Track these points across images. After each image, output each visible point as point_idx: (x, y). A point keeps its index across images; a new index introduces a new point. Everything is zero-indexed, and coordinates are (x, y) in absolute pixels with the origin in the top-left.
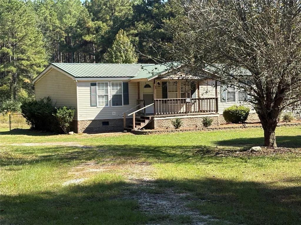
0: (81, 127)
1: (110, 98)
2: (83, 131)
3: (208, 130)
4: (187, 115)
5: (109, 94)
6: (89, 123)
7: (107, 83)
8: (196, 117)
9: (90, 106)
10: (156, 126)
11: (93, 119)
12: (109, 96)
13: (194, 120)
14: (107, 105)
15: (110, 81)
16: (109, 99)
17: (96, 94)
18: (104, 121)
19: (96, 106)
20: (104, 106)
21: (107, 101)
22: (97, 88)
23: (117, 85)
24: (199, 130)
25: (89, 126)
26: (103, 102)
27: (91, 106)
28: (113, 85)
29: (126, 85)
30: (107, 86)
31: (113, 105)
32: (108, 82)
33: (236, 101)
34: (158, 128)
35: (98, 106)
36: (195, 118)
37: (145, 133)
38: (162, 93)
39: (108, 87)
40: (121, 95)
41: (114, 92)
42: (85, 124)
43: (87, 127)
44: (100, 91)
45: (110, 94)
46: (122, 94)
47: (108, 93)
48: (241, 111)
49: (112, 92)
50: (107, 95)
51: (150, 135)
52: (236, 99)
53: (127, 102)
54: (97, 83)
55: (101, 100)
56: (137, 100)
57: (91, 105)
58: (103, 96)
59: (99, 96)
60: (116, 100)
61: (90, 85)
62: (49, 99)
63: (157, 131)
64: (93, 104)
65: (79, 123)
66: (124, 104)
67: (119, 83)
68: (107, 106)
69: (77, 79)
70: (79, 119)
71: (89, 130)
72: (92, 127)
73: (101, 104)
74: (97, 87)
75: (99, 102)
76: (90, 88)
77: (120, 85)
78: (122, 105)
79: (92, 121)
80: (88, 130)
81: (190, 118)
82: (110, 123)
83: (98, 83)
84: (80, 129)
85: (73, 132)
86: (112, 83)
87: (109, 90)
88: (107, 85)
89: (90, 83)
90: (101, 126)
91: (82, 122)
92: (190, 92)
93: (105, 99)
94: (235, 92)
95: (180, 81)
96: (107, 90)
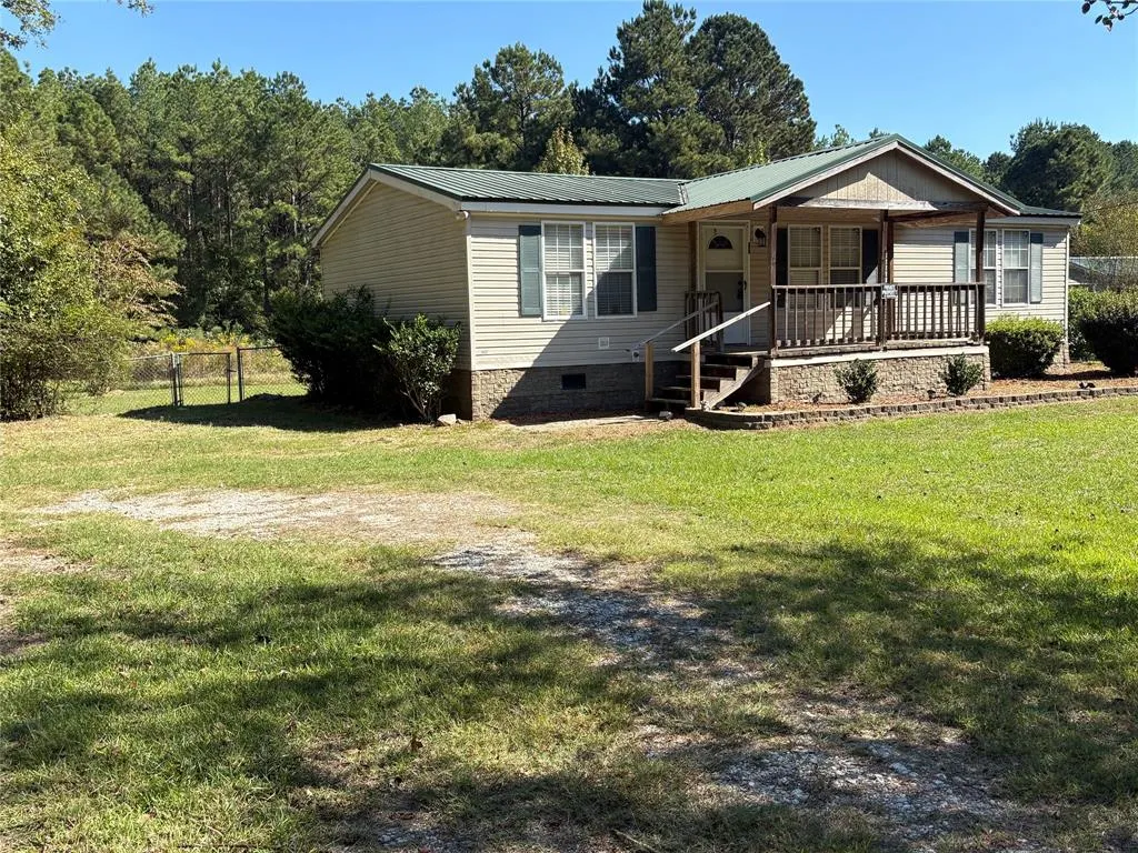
0: (485, 395)
1: (590, 284)
2: (490, 412)
4: (885, 349)
5: (586, 270)
6: (514, 379)
7: (581, 226)
8: (915, 358)
9: (517, 314)
10: (776, 390)
11: (529, 365)
12: (587, 277)
13: (908, 366)
14: (579, 311)
15: (589, 221)
16: (587, 291)
17: (541, 270)
18: (567, 372)
19: (540, 315)
20: (568, 317)
21: (581, 296)
22: (543, 243)
23: (614, 236)
24: (947, 409)
25: (513, 390)
26: (563, 301)
27: (521, 316)
28: (601, 236)
29: (646, 237)
30: (578, 238)
31: (599, 314)
32: (584, 223)
33: (998, 302)
34: (783, 398)
35: (546, 317)
36: (910, 361)
37: (750, 424)
39: (584, 241)
40: (631, 273)
41: (605, 267)
42: (500, 386)
43: (506, 395)
44: (554, 257)
45: (591, 270)
46: (634, 271)
47: (582, 267)
49: (598, 260)
50: (580, 275)
51: (772, 429)
52: (998, 296)
53: (649, 303)
54: (543, 228)
55: (558, 291)
56: (687, 296)
57: (520, 310)
58: (563, 278)
59: (552, 278)
60: (612, 294)
61: (517, 232)
62: (364, 295)
64: (527, 310)
65: (476, 380)
66: (639, 310)
67: (623, 227)
68: (579, 317)
69: (466, 206)
70: (476, 364)
71: (518, 408)
72: (526, 394)
73: (559, 308)
74: (543, 238)
75: (551, 300)
76: (518, 244)
77: (627, 235)
78: (631, 313)
79: (523, 373)
80: (510, 405)
81: (896, 359)
82: (589, 382)
83: (546, 226)
84: (479, 403)
85: (454, 416)
86: (597, 226)
87: (586, 256)
88: (578, 234)
89: (516, 226)
90: (559, 391)
91: (488, 377)
92: (860, 268)
93: (570, 287)
94: (994, 270)
95: (830, 226)
96: (579, 255)
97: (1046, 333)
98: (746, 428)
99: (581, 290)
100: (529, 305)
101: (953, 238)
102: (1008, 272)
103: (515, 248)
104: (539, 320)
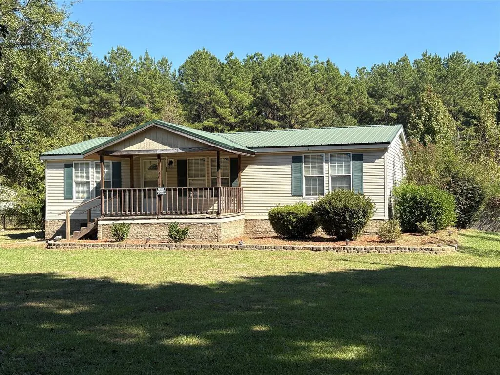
0: (50, 230)
1: (93, 186)
2: (53, 234)
3: (160, 247)
5: (91, 180)
6: (61, 224)
7: (89, 163)
9: (63, 198)
10: (100, 234)
12: (91, 183)
14: (88, 197)
15: (92, 161)
16: (91, 189)
17: (72, 180)
18: (83, 222)
19: (72, 199)
20: (84, 199)
21: (89, 191)
22: (74, 171)
26: (82, 193)
27: (65, 199)
28: (97, 166)
29: (117, 167)
30: (88, 168)
34: (104, 237)
35: (74, 199)
38: (177, 179)
39: (90, 168)
40: (110, 181)
41: (100, 178)
42: (55, 226)
43: (57, 230)
44: (77, 176)
45: (93, 180)
46: (111, 180)
47: (89, 179)
48: (289, 213)
49: (94, 177)
50: (89, 182)
52: (326, 191)
55: (81, 189)
58: (82, 184)
59: (77, 184)
61: (64, 167)
65: (47, 224)
67: (106, 162)
70: (47, 217)
73: (80, 196)
74: (74, 169)
75: (78, 193)
77: (108, 166)
83: (75, 163)
84: (48, 233)
85: (35, 238)
86: (95, 163)
87: (90, 174)
88: (87, 166)
89: (64, 164)
91: (52, 222)
92: (229, 177)
93: (85, 187)
94: (323, 176)
95: (210, 158)
96: (88, 174)
97: (293, 214)
99: (89, 189)
100: (68, 195)
101: (291, 160)
102: (334, 178)
103: (63, 172)
104: (71, 201)
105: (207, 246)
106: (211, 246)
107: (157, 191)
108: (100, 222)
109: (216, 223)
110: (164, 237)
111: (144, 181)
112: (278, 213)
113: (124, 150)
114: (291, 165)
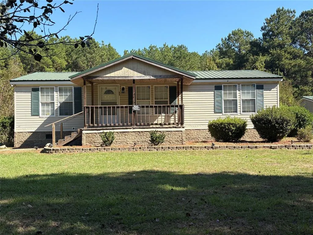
0: (18, 140)
1: (57, 106)
2: (20, 145)
3: (149, 149)
4: (134, 128)
6: (28, 135)
9: (30, 115)
10: (85, 141)
11: (34, 131)
12: (56, 103)
13: (145, 135)
14: (53, 114)
15: (56, 86)
16: (55, 108)
17: (39, 101)
18: (48, 134)
19: (38, 115)
20: (49, 116)
21: (54, 109)
22: (40, 94)
23: (66, 91)
24: (135, 150)
25: (28, 139)
26: (48, 111)
27: (32, 116)
28: (61, 90)
29: (78, 90)
31: (60, 115)
32: (55, 87)
33: (238, 112)
34: (87, 144)
35: (41, 116)
38: (128, 101)
39: (55, 92)
40: (72, 102)
41: (63, 100)
42: (24, 137)
43: (25, 140)
44: (43, 98)
45: (57, 101)
46: (73, 101)
47: (54, 100)
49: (59, 99)
50: (54, 103)
51: (54, 153)
52: (238, 110)
53: (78, 111)
55: (46, 108)
57: (32, 114)
58: (47, 104)
59: (43, 104)
60: (65, 109)
61: (31, 91)
63: (65, 149)
64: (34, 114)
65: (16, 135)
66: (75, 113)
67: (69, 88)
68: (53, 116)
69: (11, 83)
70: (16, 130)
72: (32, 140)
73: (45, 113)
74: (40, 92)
75: (43, 111)
76: (31, 94)
77: (70, 90)
78: (72, 114)
79: (32, 133)
80: (27, 143)
81: (139, 132)
83: (41, 88)
84: (16, 142)
85: (5, 146)
86: (59, 88)
87: (55, 97)
88: (52, 90)
89: (31, 88)
90: (44, 139)
91: (20, 134)
92: (168, 100)
93: (50, 107)
94: (237, 100)
95: (154, 86)
96: (53, 97)
98: (46, 153)
99: (54, 108)
100: (35, 112)
101: (214, 88)
102: (244, 101)
103: (30, 95)
104: (38, 117)
105: (188, 147)
106: (191, 147)
107: (133, 108)
108: (83, 132)
109: (181, 131)
110: (139, 142)
111: (101, 102)
112: (221, 124)
113: (105, 76)
114: (214, 92)
